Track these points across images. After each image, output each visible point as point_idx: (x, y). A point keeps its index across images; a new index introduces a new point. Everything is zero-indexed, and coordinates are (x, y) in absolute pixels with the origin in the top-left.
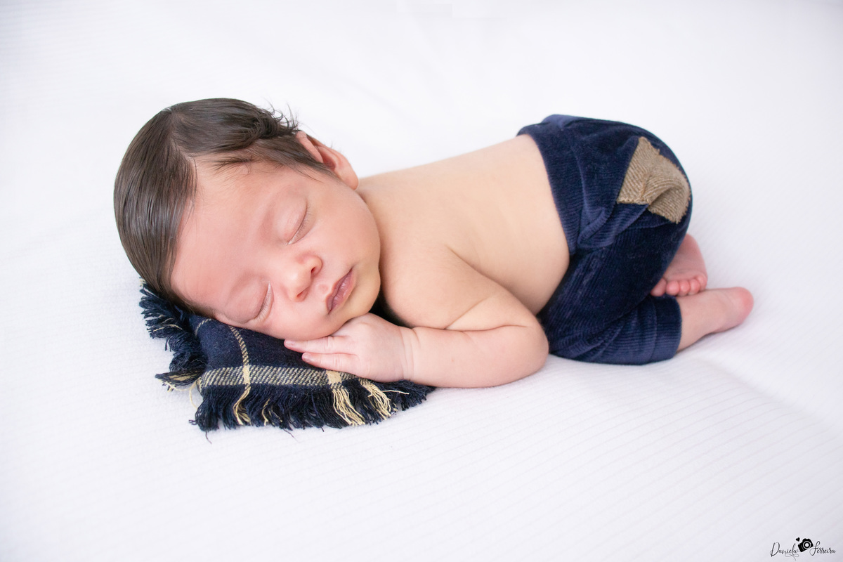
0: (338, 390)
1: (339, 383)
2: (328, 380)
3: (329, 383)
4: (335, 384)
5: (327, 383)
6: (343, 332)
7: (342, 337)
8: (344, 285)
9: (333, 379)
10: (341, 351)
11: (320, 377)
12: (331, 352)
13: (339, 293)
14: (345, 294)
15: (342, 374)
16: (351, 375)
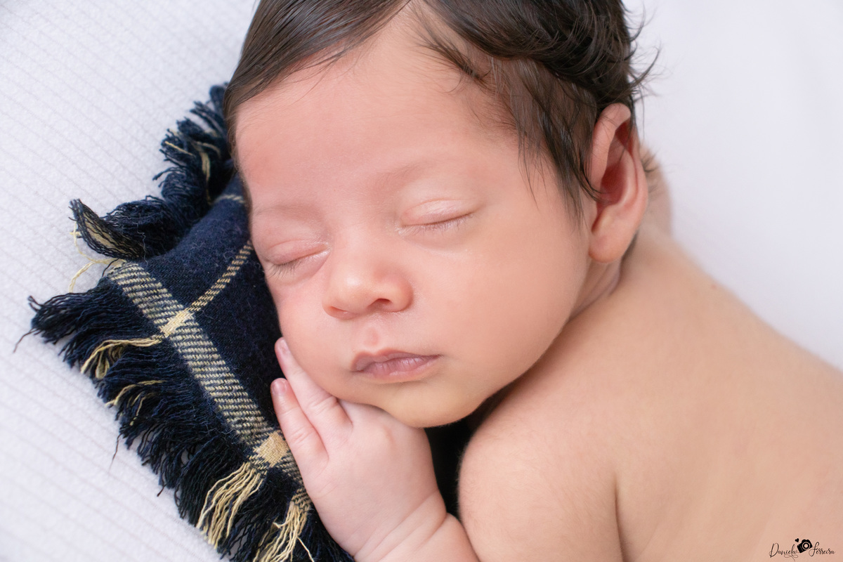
0: (253, 470)
1: (268, 464)
2: (259, 445)
3: (257, 450)
4: (261, 459)
5: (254, 445)
6: (354, 412)
7: (346, 416)
8: (405, 362)
9: (268, 451)
10: (322, 432)
11: (255, 430)
12: (310, 418)
13: (390, 364)
14: (396, 374)
15: (289, 459)
16: (297, 472)
